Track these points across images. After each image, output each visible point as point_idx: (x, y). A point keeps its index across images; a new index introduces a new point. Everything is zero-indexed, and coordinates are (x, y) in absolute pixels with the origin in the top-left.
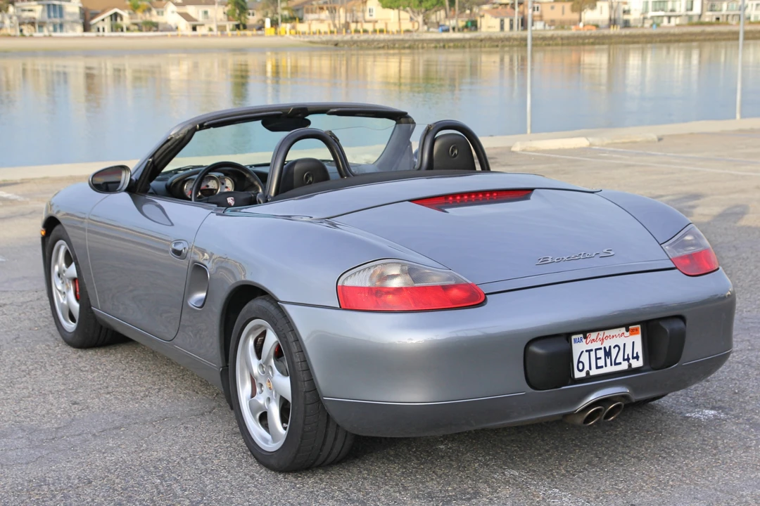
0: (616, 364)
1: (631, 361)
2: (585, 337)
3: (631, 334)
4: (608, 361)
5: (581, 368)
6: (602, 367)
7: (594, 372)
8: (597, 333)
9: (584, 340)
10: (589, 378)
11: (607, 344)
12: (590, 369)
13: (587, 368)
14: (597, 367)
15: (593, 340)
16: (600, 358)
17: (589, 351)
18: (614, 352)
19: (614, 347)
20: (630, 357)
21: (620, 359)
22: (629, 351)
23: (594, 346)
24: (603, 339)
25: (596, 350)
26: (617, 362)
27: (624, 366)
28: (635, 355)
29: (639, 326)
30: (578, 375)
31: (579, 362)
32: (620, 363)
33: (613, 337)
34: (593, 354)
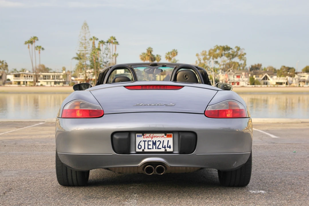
0: (158, 148)
1: (166, 148)
2: (143, 135)
3: (167, 137)
4: (154, 147)
5: (140, 147)
6: (151, 149)
7: (146, 150)
8: (149, 134)
9: (143, 136)
10: (143, 152)
11: (154, 139)
12: (145, 148)
13: (143, 148)
14: (148, 149)
15: (148, 137)
16: (150, 145)
17: (145, 141)
18: (158, 144)
19: (158, 141)
20: (166, 146)
21: (160, 147)
22: (165, 144)
23: (147, 139)
24: (152, 137)
25: (148, 141)
26: (159, 147)
27: (163, 150)
28: (169, 146)
29: (172, 134)
30: (138, 150)
31: (139, 145)
32: (161, 148)
33: (158, 137)
34: (146, 143)
